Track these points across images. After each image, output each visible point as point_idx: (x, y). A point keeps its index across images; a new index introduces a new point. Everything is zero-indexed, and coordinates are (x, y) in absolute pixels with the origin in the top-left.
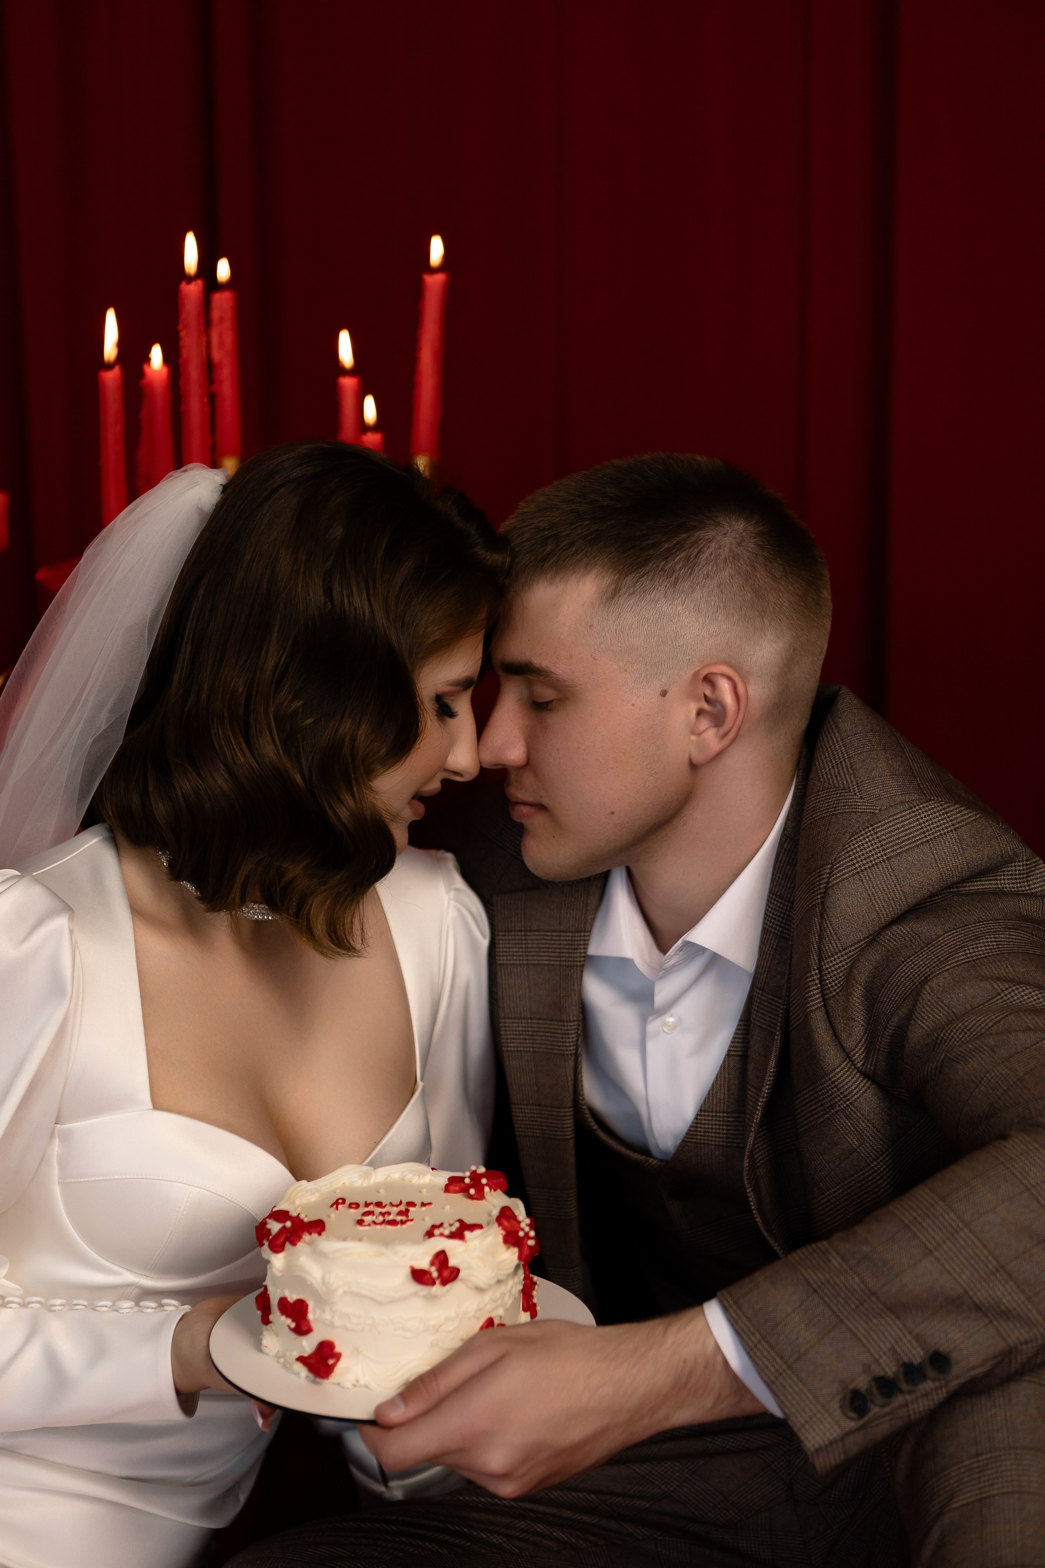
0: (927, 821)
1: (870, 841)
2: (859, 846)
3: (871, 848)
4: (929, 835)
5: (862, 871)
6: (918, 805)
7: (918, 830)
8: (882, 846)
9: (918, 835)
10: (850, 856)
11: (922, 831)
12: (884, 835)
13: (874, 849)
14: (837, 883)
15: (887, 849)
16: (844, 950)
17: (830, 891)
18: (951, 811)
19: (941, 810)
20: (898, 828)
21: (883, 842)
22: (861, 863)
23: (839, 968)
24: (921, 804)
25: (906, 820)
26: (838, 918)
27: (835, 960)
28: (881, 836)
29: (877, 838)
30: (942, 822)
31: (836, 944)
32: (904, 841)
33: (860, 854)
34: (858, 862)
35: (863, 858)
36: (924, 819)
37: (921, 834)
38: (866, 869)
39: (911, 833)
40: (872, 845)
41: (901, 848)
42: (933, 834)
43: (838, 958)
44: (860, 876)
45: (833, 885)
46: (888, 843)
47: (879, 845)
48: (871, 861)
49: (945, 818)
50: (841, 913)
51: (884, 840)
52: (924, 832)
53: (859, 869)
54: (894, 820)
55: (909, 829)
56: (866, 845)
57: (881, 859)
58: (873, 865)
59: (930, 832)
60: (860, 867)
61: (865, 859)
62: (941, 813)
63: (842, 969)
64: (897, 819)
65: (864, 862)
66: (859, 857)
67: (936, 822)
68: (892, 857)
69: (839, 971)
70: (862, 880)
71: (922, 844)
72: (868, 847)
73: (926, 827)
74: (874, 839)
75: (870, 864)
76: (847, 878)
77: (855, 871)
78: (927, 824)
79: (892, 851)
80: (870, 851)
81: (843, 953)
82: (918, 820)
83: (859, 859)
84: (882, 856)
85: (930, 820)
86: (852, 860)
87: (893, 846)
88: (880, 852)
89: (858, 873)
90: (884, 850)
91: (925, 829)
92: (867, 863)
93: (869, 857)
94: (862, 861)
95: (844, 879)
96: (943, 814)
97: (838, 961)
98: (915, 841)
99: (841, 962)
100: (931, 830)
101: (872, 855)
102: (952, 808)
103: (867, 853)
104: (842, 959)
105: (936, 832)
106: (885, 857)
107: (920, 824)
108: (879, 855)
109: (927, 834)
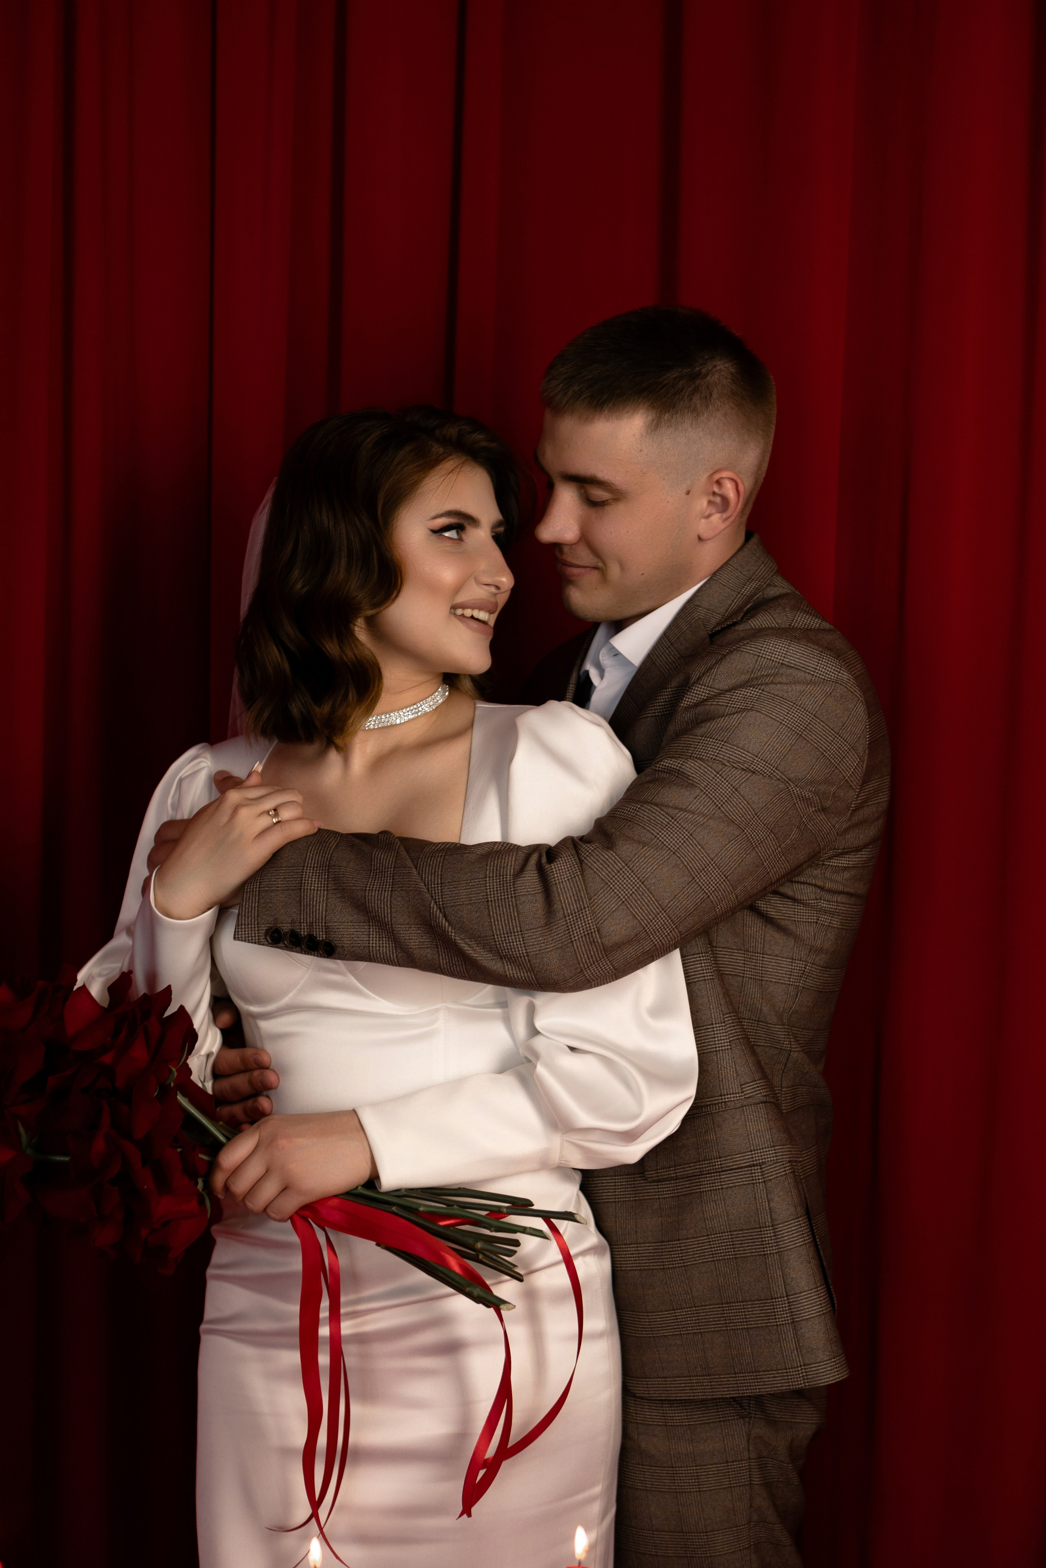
0: (824, 665)
1: (782, 646)
2: (773, 644)
3: (779, 650)
4: (817, 673)
5: (762, 657)
6: (827, 654)
7: (814, 664)
8: (785, 654)
9: (811, 667)
10: (764, 644)
11: (816, 667)
12: (792, 650)
13: (779, 652)
14: (743, 651)
15: (787, 658)
16: (711, 687)
17: (735, 652)
18: (843, 674)
19: (838, 668)
20: (804, 654)
21: (788, 653)
22: (765, 653)
23: (699, 694)
24: (830, 655)
25: (812, 654)
26: (724, 669)
27: (701, 688)
28: (791, 650)
29: (788, 648)
30: (831, 674)
31: (710, 681)
32: (800, 663)
33: (770, 648)
34: (764, 651)
35: (769, 651)
36: (823, 663)
37: (813, 668)
38: (765, 658)
39: (809, 662)
40: (781, 649)
41: (795, 665)
42: (820, 674)
43: (704, 689)
44: (758, 659)
45: (740, 650)
46: (791, 656)
47: (785, 652)
48: (771, 656)
49: (835, 674)
50: (729, 668)
51: (790, 653)
52: (816, 669)
53: (761, 655)
54: (806, 649)
55: (810, 659)
56: (777, 646)
57: (778, 660)
58: (770, 659)
59: (820, 672)
60: (763, 654)
61: (770, 653)
62: (836, 669)
63: (700, 696)
64: (808, 650)
65: (768, 654)
66: (768, 649)
67: (828, 670)
68: (785, 665)
69: (697, 696)
70: (757, 662)
71: (809, 673)
72: (778, 648)
73: (820, 667)
74: (785, 647)
75: (769, 657)
76: (750, 653)
77: (758, 654)
78: (822, 666)
79: (788, 662)
80: (777, 651)
81: (709, 689)
82: (819, 660)
83: (766, 650)
84: (780, 659)
85: (827, 666)
86: (762, 647)
87: (791, 660)
88: (781, 656)
89: (759, 656)
90: (784, 657)
91: (818, 668)
92: (769, 656)
93: (773, 653)
94: (767, 652)
95: (748, 653)
96: (837, 671)
97: (702, 690)
98: (806, 669)
99: (703, 692)
100: (821, 671)
101: (776, 654)
102: (845, 674)
103: (774, 650)
104: (705, 691)
105: (823, 675)
106: (781, 661)
107: (818, 663)
108: (779, 657)
109: (817, 671)
